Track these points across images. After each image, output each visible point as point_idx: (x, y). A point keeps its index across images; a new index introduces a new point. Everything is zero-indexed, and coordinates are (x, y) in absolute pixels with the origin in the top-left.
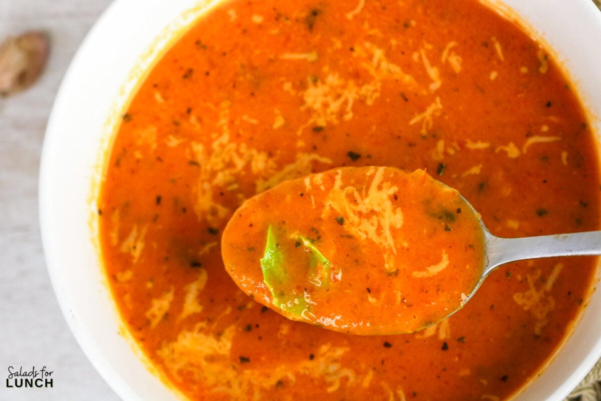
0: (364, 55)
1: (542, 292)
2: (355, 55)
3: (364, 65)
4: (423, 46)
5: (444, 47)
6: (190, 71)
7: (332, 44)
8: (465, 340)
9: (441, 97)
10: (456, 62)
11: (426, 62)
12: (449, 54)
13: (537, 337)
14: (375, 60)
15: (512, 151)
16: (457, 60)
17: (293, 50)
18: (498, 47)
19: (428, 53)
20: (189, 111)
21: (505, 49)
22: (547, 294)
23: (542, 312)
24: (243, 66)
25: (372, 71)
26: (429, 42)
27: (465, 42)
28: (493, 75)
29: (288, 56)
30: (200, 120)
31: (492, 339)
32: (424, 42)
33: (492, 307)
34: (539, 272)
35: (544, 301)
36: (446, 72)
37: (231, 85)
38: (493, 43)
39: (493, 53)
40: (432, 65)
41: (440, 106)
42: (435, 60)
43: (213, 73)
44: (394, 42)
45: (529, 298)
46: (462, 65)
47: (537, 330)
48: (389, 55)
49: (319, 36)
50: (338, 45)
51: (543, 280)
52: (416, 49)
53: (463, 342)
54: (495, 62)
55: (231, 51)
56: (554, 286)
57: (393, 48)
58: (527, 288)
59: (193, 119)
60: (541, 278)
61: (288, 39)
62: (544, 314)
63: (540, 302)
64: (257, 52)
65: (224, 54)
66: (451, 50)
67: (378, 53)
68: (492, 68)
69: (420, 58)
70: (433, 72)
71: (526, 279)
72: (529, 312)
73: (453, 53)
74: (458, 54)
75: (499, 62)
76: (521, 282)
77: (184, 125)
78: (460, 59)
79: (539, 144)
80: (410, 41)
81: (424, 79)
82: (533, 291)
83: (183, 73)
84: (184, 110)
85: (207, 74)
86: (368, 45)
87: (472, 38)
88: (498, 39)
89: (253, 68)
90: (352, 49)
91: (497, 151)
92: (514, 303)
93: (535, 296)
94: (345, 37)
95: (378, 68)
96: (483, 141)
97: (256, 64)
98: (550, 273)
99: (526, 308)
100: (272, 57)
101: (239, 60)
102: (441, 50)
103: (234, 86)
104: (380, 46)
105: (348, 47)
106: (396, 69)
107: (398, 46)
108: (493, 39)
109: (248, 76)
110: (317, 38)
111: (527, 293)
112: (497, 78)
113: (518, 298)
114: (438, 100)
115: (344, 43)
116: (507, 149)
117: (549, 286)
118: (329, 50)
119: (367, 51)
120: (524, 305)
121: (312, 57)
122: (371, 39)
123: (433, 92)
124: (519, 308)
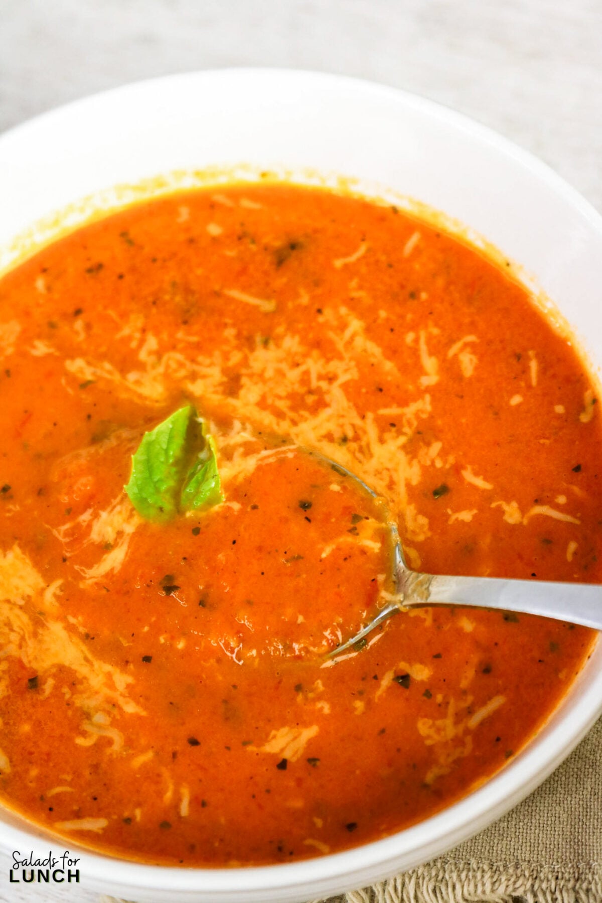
0: (335, 323)
1: (461, 728)
2: (321, 319)
3: (331, 335)
4: (426, 327)
5: (459, 339)
6: (100, 267)
7: (297, 295)
8: (318, 763)
9: (433, 396)
10: (468, 363)
11: (423, 348)
12: (462, 350)
13: (426, 786)
14: (348, 334)
15: (512, 514)
16: (471, 360)
17: (244, 289)
18: (534, 366)
19: (430, 339)
20: (78, 312)
21: (543, 371)
22: (467, 731)
23: (448, 755)
24: (174, 284)
25: (340, 346)
26: (436, 325)
27: (489, 343)
28: (516, 400)
29: (235, 294)
30: (88, 327)
31: (358, 772)
32: (430, 323)
33: (383, 731)
34: (470, 699)
35: (458, 741)
36: (450, 368)
37: (151, 299)
38: (529, 359)
39: (525, 370)
40: (431, 354)
41: (429, 408)
42: (437, 349)
43: (128, 278)
44: (383, 314)
45: (439, 730)
46: (476, 369)
47: (430, 777)
48: (369, 331)
49: (284, 280)
50: (305, 299)
51: (470, 711)
52: (414, 327)
53: (314, 766)
54: (523, 384)
55: (164, 261)
56: (482, 724)
57: (380, 321)
58: (444, 716)
59: (79, 324)
60: (469, 708)
61: (244, 271)
62: (450, 760)
63: (452, 740)
64: (199, 272)
65: (154, 260)
66: (466, 345)
67: (356, 325)
68: (517, 392)
69: (417, 341)
70: (430, 363)
71: (448, 703)
72: (430, 749)
73: (468, 349)
74: (474, 352)
75: (529, 387)
76: (440, 705)
77: (64, 329)
78: (475, 360)
79: (547, 518)
80: (409, 317)
81: (414, 369)
82: (449, 722)
83: (88, 265)
84: (71, 310)
85: (121, 277)
86: (343, 310)
87: (502, 341)
88: (537, 356)
89: (188, 291)
90: (319, 311)
91: (494, 505)
92: (415, 730)
93: (449, 728)
94: (319, 291)
95: (350, 343)
96: (486, 479)
97: (194, 287)
98: (484, 703)
99: (429, 742)
100: (217, 287)
101: (171, 275)
102: (451, 342)
103: (154, 303)
104: (361, 316)
105: (316, 306)
106: (375, 350)
107: (388, 320)
108: (531, 353)
109: (178, 299)
110: (280, 281)
111: (439, 723)
112: (519, 405)
113: (424, 727)
114: (428, 398)
115: (313, 298)
116: (506, 507)
117: (474, 721)
118: (290, 305)
119: (340, 318)
120: (429, 737)
121: (268, 306)
122: (352, 303)
123: (423, 388)
124: (420, 739)
